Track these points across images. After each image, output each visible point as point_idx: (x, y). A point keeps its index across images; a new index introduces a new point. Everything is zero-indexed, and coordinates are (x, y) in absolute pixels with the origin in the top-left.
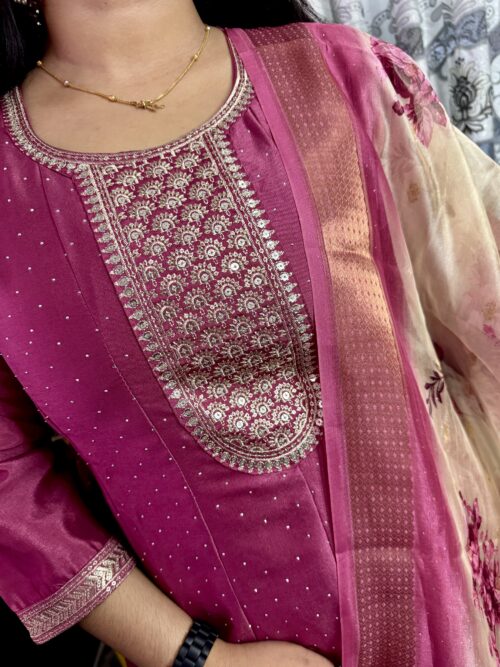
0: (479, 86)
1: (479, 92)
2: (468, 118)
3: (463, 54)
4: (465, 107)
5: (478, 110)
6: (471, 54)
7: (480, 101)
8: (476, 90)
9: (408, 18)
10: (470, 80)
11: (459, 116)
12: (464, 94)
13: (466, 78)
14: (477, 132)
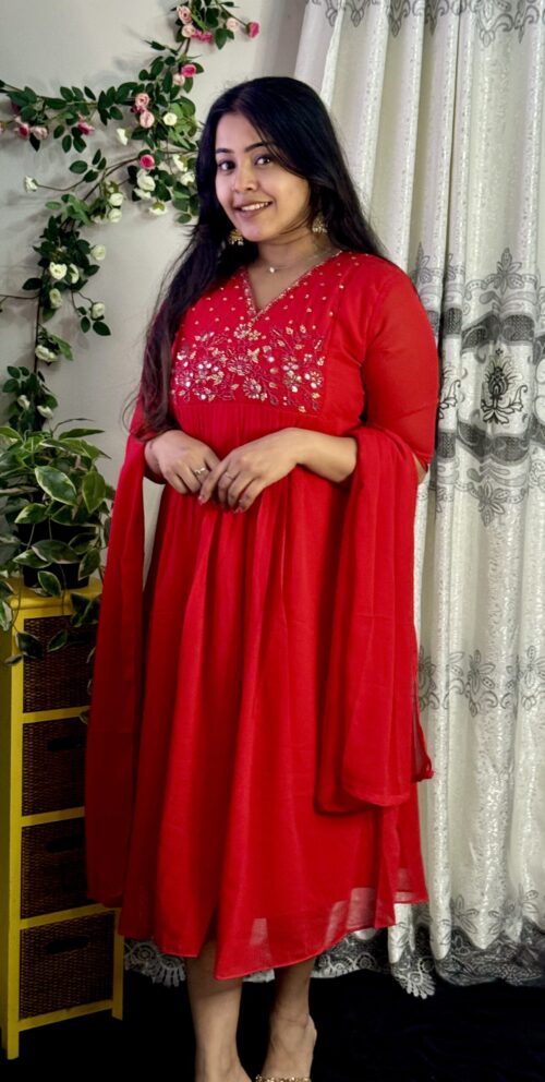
0: (510, 381)
1: (510, 386)
2: (497, 408)
3: (504, 347)
4: (496, 397)
5: (507, 404)
6: (510, 350)
7: (510, 395)
8: (508, 384)
9: (453, 298)
10: (504, 372)
11: (490, 403)
12: (497, 384)
13: (501, 370)
14: (503, 423)
